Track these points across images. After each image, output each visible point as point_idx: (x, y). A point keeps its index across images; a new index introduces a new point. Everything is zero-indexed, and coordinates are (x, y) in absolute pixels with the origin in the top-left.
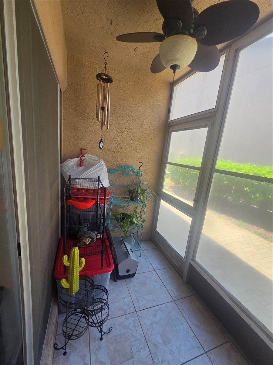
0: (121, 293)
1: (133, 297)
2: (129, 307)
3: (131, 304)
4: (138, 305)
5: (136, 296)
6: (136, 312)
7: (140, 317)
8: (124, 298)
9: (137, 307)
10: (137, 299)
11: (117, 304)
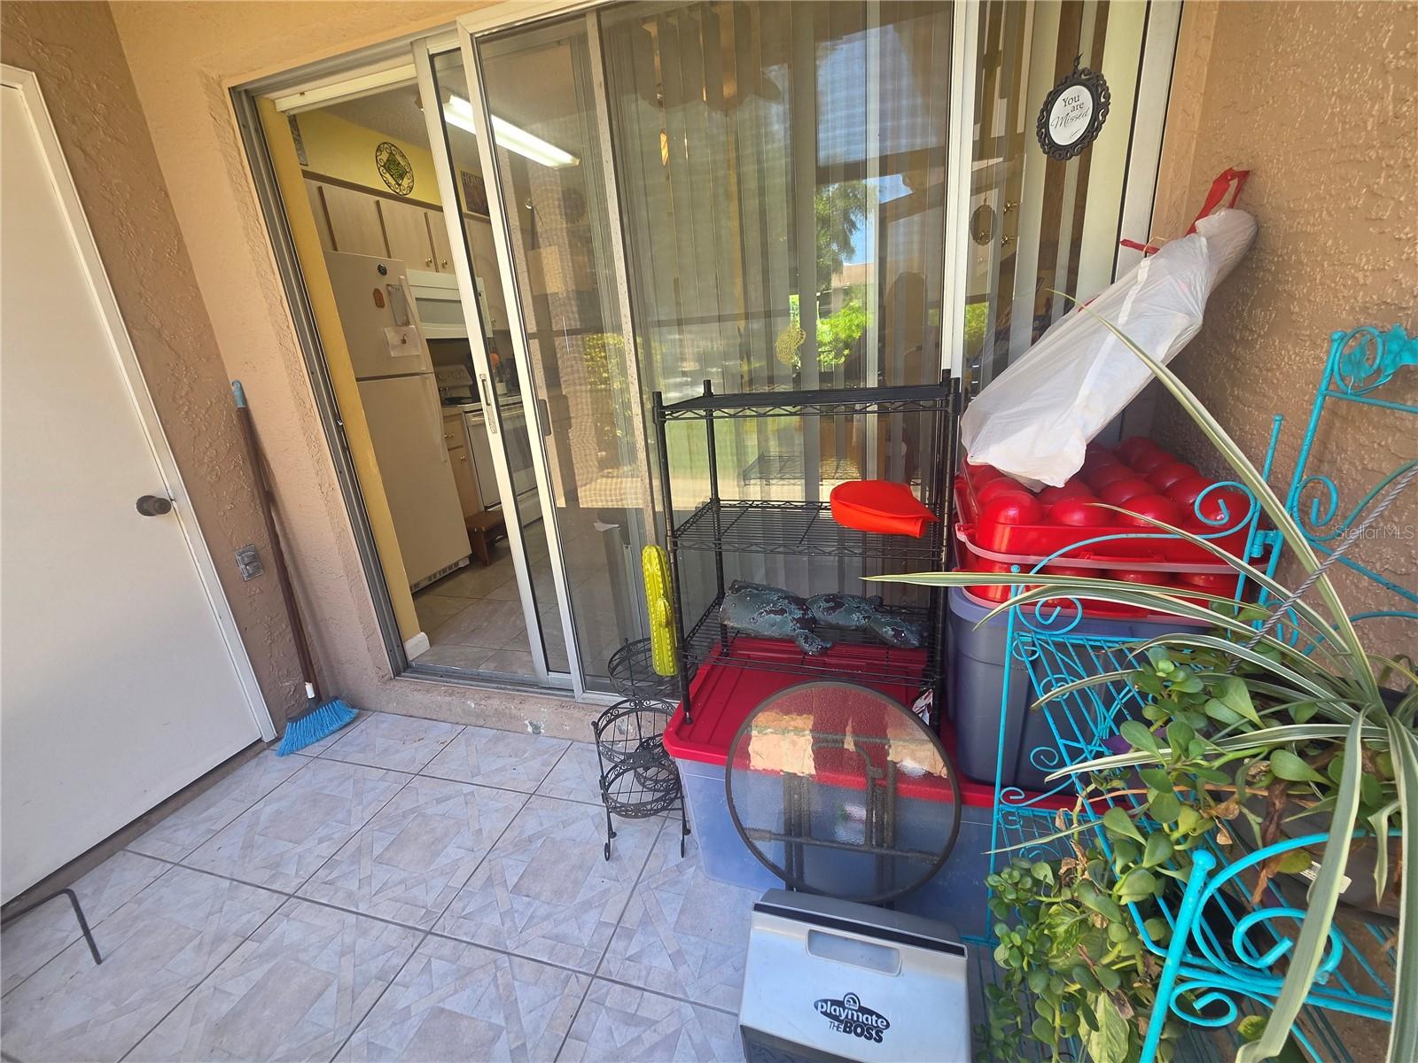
0: (705, 958)
1: (654, 1007)
2: (628, 959)
3: (633, 974)
4: (607, 1004)
5: (651, 1023)
6: (594, 976)
7: (568, 978)
8: (677, 957)
9: (605, 990)
10: (631, 1019)
11: (672, 919)
